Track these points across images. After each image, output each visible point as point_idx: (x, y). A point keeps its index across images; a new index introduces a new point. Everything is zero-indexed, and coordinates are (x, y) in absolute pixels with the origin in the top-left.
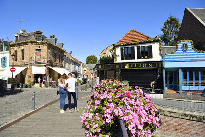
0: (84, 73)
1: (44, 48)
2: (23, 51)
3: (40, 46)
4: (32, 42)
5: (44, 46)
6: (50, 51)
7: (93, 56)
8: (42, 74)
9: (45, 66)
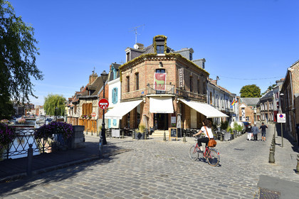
0: (240, 113)
1: (171, 66)
2: (137, 74)
3: (163, 62)
4: (150, 57)
5: (170, 62)
6: (181, 71)
7: (253, 86)
8: (167, 114)
9: (173, 98)
